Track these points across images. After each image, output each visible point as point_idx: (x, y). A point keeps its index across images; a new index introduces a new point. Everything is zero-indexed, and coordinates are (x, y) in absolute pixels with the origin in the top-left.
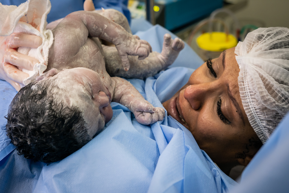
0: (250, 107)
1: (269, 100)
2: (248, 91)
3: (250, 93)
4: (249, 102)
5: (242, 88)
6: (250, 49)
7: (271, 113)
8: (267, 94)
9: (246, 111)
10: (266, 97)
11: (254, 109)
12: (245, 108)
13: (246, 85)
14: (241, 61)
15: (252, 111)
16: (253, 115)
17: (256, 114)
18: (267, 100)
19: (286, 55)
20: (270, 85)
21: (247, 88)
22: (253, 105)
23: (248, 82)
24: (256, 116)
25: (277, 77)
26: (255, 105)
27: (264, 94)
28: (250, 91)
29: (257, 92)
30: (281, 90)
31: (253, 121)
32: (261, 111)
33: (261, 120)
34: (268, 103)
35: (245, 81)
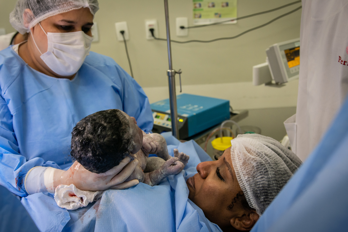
0: (237, 165)
5: (233, 155)
9: (234, 168)
26: (240, 164)
31: (239, 176)
32: (244, 168)
35: (235, 151)
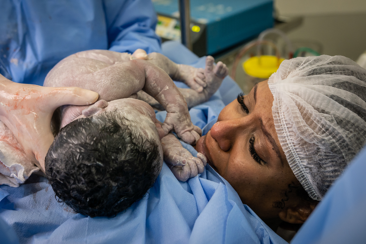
0: (288, 142)
1: (306, 130)
2: (284, 122)
3: (287, 126)
4: (286, 137)
5: (277, 120)
6: (286, 76)
7: (312, 148)
8: (304, 124)
9: (283, 148)
10: (303, 128)
11: (292, 145)
12: (281, 144)
13: (282, 116)
14: (275, 89)
15: (291, 148)
16: (292, 153)
17: (295, 151)
18: (304, 131)
19: (326, 81)
20: (308, 114)
21: (283, 119)
22: (291, 140)
23: (283, 113)
24: (295, 154)
25: (317, 105)
26: (293, 140)
27: (301, 124)
28: (286, 123)
29: (293, 123)
30: (321, 119)
31: (292, 160)
32: (301, 147)
33: (301, 159)
34: (306, 134)
35: (281, 112)
